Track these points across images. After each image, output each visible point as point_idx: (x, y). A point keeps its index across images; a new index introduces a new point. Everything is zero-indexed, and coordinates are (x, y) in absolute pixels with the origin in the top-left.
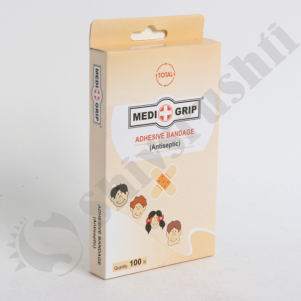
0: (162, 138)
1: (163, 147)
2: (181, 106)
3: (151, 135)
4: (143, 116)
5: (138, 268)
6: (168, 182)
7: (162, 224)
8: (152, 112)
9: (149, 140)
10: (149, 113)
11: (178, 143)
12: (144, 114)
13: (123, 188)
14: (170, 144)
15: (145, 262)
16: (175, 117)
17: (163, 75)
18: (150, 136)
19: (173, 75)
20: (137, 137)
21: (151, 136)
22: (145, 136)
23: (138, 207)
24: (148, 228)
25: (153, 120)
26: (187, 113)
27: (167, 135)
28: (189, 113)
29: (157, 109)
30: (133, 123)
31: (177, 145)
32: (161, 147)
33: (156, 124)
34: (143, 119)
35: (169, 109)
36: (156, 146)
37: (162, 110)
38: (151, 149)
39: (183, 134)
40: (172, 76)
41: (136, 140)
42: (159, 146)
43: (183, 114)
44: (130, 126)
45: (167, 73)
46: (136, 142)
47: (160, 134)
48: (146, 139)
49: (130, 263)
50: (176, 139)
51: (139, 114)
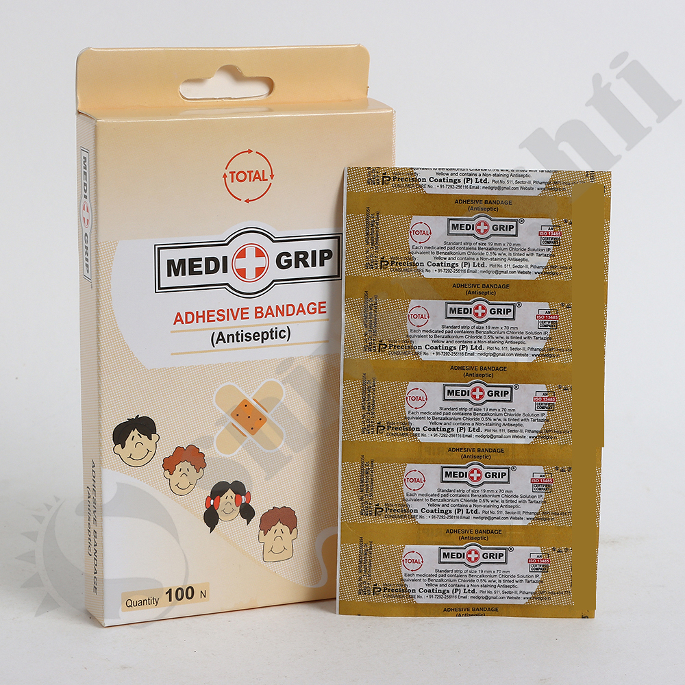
0: (242, 318)
1: (246, 340)
2: (292, 248)
3: (214, 311)
4: (192, 266)
5: (185, 607)
6: (262, 419)
7: (247, 512)
8: (215, 260)
9: (209, 321)
10: (208, 260)
11: (285, 332)
12: (195, 263)
13: (146, 426)
14: (263, 333)
15: (203, 594)
16: (274, 272)
17: (241, 177)
18: (210, 313)
19: (267, 176)
20: (179, 314)
21: (215, 313)
22: (197, 312)
23: (184, 471)
24: (211, 518)
25: (219, 277)
26: (306, 265)
27: (256, 312)
28: (314, 265)
29: (229, 251)
30: (166, 281)
31: (282, 336)
32: (240, 339)
33: (226, 286)
34: (192, 273)
35: (259, 253)
36: (228, 336)
37: (242, 254)
38: (215, 343)
39: (299, 311)
40: (267, 180)
41: (176, 321)
42: (235, 337)
43: (297, 266)
44: (160, 288)
45: (252, 171)
46: (175, 324)
47: (239, 309)
48: (200, 319)
49: (167, 593)
50: (280, 323)
51: (182, 262)
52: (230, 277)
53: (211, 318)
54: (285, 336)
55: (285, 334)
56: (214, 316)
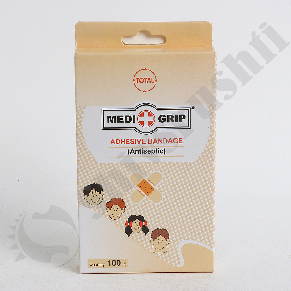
0: (142, 143)
1: (144, 153)
2: (166, 113)
3: (129, 139)
4: (119, 119)
5: (116, 269)
6: (152, 189)
7: (145, 230)
8: (129, 117)
9: (126, 143)
12: (120, 118)
13: (98, 188)
14: (152, 150)
15: (125, 264)
17: (142, 80)
18: (127, 140)
20: (113, 140)
21: (130, 140)
22: (121, 139)
23: (116, 209)
24: (128, 231)
25: (131, 125)
26: (173, 121)
27: (149, 141)
28: (176, 121)
29: (136, 113)
30: (107, 125)
31: (161, 152)
32: (141, 152)
33: (135, 129)
34: (119, 122)
35: (150, 115)
36: (136, 151)
37: (142, 115)
38: (130, 153)
39: (169, 142)
40: (154, 82)
41: (112, 143)
42: (139, 151)
43: (168, 121)
44: (104, 128)
45: (147, 78)
46: (111, 144)
47: (141, 139)
48: (123, 143)
49: (108, 262)
50: (161, 147)
51: (114, 117)
52: (136, 125)
53: (128, 142)
54: (163, 152)
55: (163, 151)
56: (129, 141)
